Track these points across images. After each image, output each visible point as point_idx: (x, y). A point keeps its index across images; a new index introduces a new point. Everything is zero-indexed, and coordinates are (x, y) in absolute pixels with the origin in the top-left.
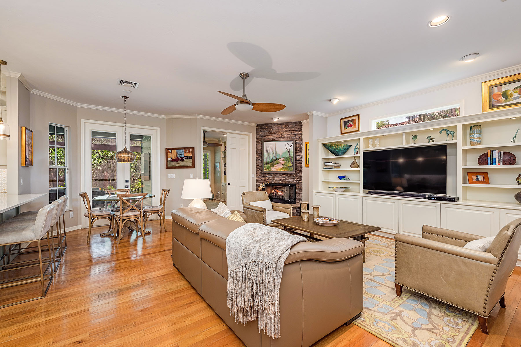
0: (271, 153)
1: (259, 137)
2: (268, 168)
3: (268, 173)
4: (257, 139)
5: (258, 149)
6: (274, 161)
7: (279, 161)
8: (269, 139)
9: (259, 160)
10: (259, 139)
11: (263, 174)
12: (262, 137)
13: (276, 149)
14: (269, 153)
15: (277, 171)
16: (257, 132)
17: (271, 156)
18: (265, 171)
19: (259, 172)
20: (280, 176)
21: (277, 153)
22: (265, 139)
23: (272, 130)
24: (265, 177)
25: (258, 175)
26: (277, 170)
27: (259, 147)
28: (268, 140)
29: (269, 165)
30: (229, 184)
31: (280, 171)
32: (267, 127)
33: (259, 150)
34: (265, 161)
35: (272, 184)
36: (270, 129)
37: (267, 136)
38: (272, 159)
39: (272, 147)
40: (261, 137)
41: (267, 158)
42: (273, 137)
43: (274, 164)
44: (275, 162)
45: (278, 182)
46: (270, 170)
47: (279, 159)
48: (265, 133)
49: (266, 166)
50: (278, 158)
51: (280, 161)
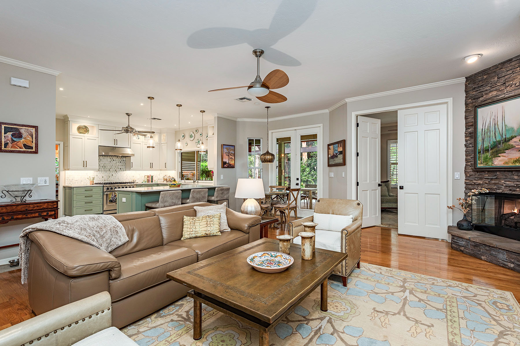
0: (492, 128)
1: (470, 100)
2: (486, 160)
3: (488, 171)
4: (467, 105)
5: (468, 125)
6: (500, 144)
7: (512, 143)
8: (489, 99)
9: (471, 145)
10: (470, 105)
11: (477, 171)
12: (476, 98)
13: (503, 118)
14: (488, 129)
15: (506, 165)
16: (466, 92)
17: (492, 134)
18: (479, 166)
19: (470, 170)
20: (516, 177)
21: (505, 126)
22: (482, 101)
23: (496, 79)
24: (481, 179)
25: (468, 175)
26: (506, 163)
27: (471, 119)
28: (490, 101)
29: (488, 154)
30: (402, 188)
31: (513, 165)
32: (485, 77)
33: (471, 126)
34: (479, 146)
35: (496, 193)
36: (493, 77)
37: (486, 94)
38: (495, 140)
39: (495, 116)
40: (474, 99)
41: (483, 140)
42: (499, 93)
43: (499, 150)
44: (501, 146)
45: (510, 190)
46: (490, 165)
47: (512, 138)
48: (482, 90)
49: (483, 156)
50: (508, 136)
51: (515, 142)
